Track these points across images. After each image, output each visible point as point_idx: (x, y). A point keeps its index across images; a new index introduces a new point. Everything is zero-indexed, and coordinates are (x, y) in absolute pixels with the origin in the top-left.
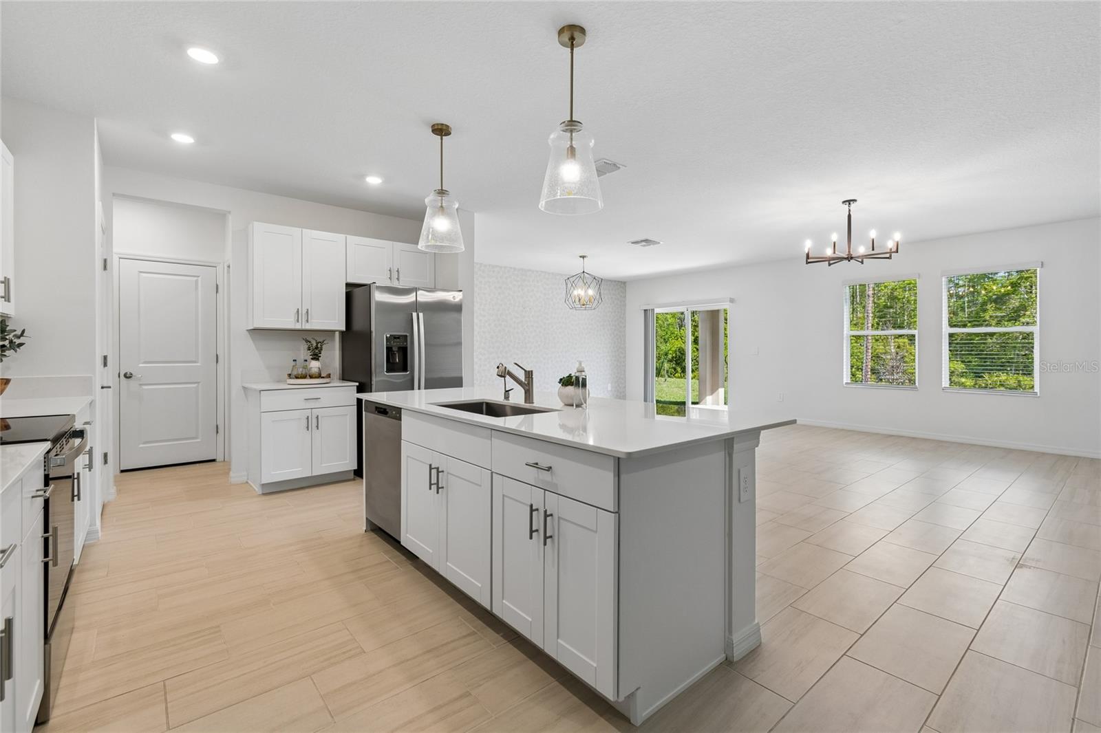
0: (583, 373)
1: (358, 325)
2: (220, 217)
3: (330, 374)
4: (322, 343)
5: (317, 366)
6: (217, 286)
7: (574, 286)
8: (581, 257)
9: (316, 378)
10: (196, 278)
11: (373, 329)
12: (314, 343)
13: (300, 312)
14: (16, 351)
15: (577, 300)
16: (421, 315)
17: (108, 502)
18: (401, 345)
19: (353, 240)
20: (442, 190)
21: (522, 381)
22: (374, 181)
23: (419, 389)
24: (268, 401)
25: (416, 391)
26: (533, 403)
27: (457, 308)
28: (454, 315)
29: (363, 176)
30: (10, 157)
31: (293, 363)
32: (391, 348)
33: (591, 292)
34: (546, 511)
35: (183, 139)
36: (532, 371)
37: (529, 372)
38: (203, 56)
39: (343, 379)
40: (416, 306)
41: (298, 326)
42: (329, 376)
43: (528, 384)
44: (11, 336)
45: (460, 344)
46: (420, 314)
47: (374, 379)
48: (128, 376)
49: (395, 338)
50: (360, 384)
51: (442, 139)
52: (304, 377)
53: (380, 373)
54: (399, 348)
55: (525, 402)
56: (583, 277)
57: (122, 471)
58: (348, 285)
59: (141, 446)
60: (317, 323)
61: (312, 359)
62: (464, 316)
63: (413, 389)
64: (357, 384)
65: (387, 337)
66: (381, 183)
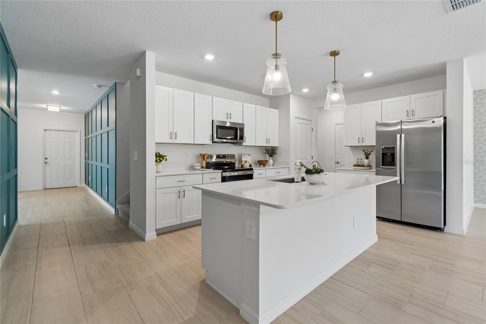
3: (371, 166)
4: (370, 151)
5: (367, 162)
12: (367, 152)
13: (360, 139)
14: (276, 155)
22: (368, 75)
27: (436, 129)
29: (362, 75)
30: (276, 111)
32: (385, 154)
40: (400, 131)
41: (360, 145)
46: (401, 135)
48: (338, 163)
49: (387, 149)
52: (360, 166)
53: (378, 166)
54: (390, 154)
61: (366, 158)
65: (382, 148)
66: (372, 75)
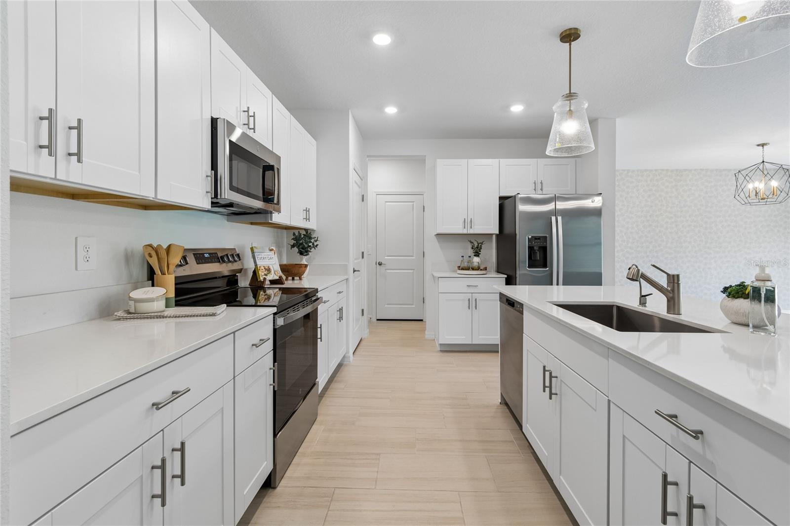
0: (769, 284)
1: (508, 230)
2: (420, 161)
3: (486, 268)
4: (482, 243)
5: (478, 261)
6: (424, 207)
7: (748, 178)
8: (758, 145)
9: (476, 270)
10: (412, 203)
11: (517, 232)
12: (476, 244)
13: (466, 221)
14: (315, 249)
15: (753, 194)
16: (560, 218)
17: (365, 338)
18: (542, 244)
19: (503, 161)
20: (570, 93)
21: (662, 287)
22: (517, 109)
23: (558, 284)
24: (444, 285)
25: (555, 287)
26: (679, 314)
27: (597, 213)
28: (593, 219)
29: (508, 107)
30: (314, 142)
31: (462, 258)
32: (533, 247)
33: (774, 184)
34: (690, 499)
35: (391, 110)
36: (678, 276)
37: (673, 276)
38: (382, 40)
39: (498, 272)
40: (555, 212)
41: (465, 232)
42: (486, 269)
43: (673, 290)
44: (313, 241)
45: (600, 244)
46: (558, 217)
47: (518, 272)
48: (380, 264)
49: (536, 239)
50: (508, 276)
51: (570, 45)
52: (468, 269)
53: (523, 269)
54: (540, 247)
55: (668, 312)
56: (762, 169)
57: (378, 320)
58: (501, 198)
59: (386, 306)
60: (478, 229)
61: (475, 255)
62: (604, 219)
63: (552, 285)
64: (506, 276)
65: (528, 238)
66: (523, 109)
